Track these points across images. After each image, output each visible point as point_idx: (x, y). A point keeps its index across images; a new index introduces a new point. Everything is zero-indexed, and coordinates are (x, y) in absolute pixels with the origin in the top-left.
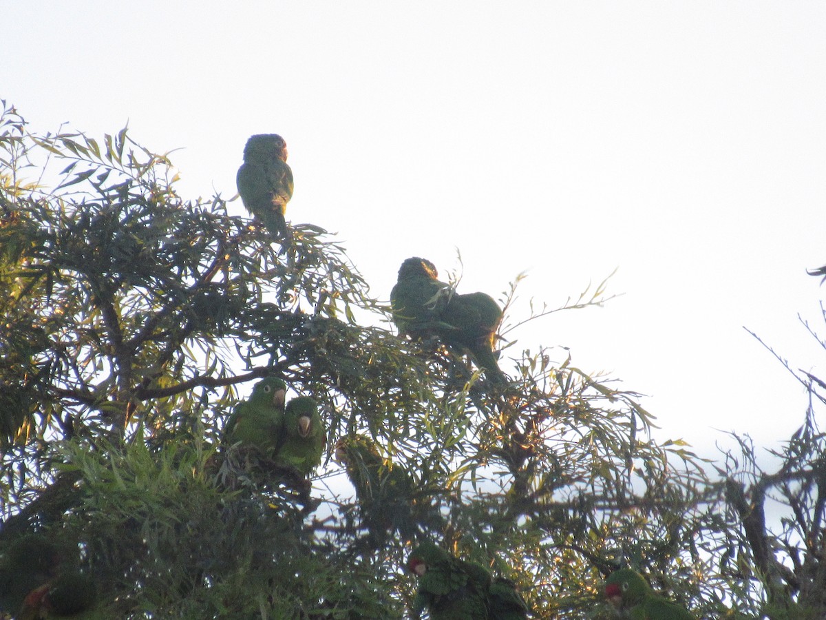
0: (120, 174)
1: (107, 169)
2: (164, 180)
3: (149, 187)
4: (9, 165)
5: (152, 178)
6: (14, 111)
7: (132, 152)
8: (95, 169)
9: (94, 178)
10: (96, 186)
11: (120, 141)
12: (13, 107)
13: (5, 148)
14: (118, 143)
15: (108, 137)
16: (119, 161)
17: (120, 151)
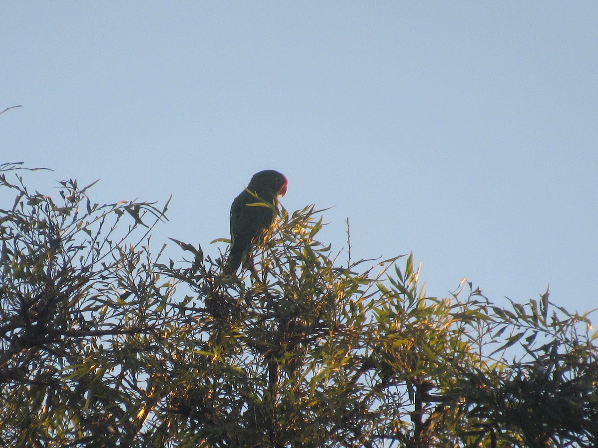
0: (546, 335)
1: (534, 331)
2: (584, 336)
3: (572, 345)
4: (476, 341)
5: (574, 336)
6: (479, 292)
7: (555, 314)
8: (523, 332)
9: (523, 340)
10: (525, 347)
11: (544, 305)
12: (478, 289)
13: (472, 325)
14: (543, 307)
15: (533, 302)
16: (544, 323)
17: (545, 314)
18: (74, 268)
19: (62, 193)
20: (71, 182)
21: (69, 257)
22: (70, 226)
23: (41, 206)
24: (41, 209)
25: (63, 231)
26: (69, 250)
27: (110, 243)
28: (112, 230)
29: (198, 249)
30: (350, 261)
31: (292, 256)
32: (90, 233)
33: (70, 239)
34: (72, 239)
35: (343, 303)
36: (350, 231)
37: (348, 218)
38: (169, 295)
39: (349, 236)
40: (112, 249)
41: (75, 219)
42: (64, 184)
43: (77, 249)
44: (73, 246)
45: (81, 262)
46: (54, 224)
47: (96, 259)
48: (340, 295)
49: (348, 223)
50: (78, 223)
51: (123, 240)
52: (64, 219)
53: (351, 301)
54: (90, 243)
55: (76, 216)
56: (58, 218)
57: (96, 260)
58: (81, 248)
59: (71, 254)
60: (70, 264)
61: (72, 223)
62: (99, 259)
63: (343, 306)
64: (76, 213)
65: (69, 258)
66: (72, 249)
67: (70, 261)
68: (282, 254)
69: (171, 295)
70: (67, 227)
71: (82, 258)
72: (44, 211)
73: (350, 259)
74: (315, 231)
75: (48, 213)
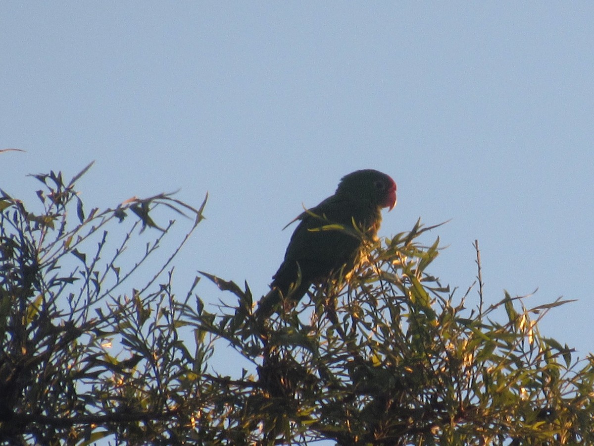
18: (60, 312)
19: (40, 193)
20: (52, 176)
21: (52, 294)
22: (53, 244)
23: (7, 213)
24: (8, 219)
25: (44, 252)
26: (52, 283)
27: (117, 271)
28: (118, 253)
29: (243, 290)
30: (482, 306)
31: (396, 295)
32: (83, 257)
33: (53, 265)
34: (56, 266)
35: (472, 372)
36: (481, 261)
37: (476, 241)
38: (204, 359)
39: (479, 268)
40: (120, 280)
41: (61, 233)
42: (42, 178)
43: (63, 283)
44: (58, 277)
45: (70, 303)
46: (28, 242)
47: (95, 297)
48: (468, 360)
49: (477, 248)
50: (66, 239)
51: (137, 266)
52: (44, 234)
53: (485, 369)
54: (83, 274)
55: (62, 229)
56: (33, 233)
57: (94, 299)
58: (70, 280)
59: (55, 290)
60: (52, 306)
61: (58, 239)
62: (98, 297)
63: (471, 376)
64: (64, 223)
65: (52, 296)
66: (55, 282)
67: (53, 299)
68: (378, 294)
69: (206, 359)
70: (49, 246)
71: (71, 297)
72: (13, 222)
73: (481, 303)
74: (427, 261)
75: (19, 224)
